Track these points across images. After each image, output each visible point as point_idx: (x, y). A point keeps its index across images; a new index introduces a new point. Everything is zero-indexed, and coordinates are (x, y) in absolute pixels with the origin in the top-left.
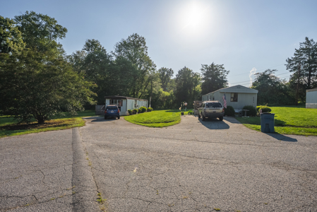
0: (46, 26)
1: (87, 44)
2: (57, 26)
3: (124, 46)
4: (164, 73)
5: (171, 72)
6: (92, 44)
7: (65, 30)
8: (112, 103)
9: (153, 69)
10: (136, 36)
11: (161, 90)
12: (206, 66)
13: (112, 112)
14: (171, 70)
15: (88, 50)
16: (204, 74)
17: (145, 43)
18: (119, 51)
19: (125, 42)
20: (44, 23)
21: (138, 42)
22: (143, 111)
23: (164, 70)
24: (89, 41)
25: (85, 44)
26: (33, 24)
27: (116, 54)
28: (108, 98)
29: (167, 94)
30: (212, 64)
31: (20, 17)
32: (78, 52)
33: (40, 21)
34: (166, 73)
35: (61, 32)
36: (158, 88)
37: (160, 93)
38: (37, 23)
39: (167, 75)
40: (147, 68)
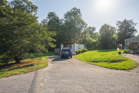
0: (27, 6)
1: (49, 15)
2: (33, 5)
3: (68, 15)
4: (90, 30)
5: (94, 29)
6: (51, 15)
7: (37, 8)
8: (65, 46)
9: (85, 27)
10: (75, 9)
11: (91, 38)
12: (120, 22)
13: (67, 53)
14: (94, 27)
15: (49, 18)
16: (119, 27)
17: (80, 13)
18: (66, 18)
19: (69, 13)
20: (26, 4)
21: (76, 12)
22: (84, 51)
23: (90, 28)
24: (50, 13)
25: (48, 15)
26: (20, 5)
27: (65, 19)
28: (62, 44)
29: (94, 41)
30: (125, 20)
31: (13, 2)
32: (44, 20)
33: (24, 3)
34: (91, 30)
35: (35, 9)
36: (89, 38)
37: (90, 40)
38: (22, 5)
39: (92, 31)
40: (82, 26)
